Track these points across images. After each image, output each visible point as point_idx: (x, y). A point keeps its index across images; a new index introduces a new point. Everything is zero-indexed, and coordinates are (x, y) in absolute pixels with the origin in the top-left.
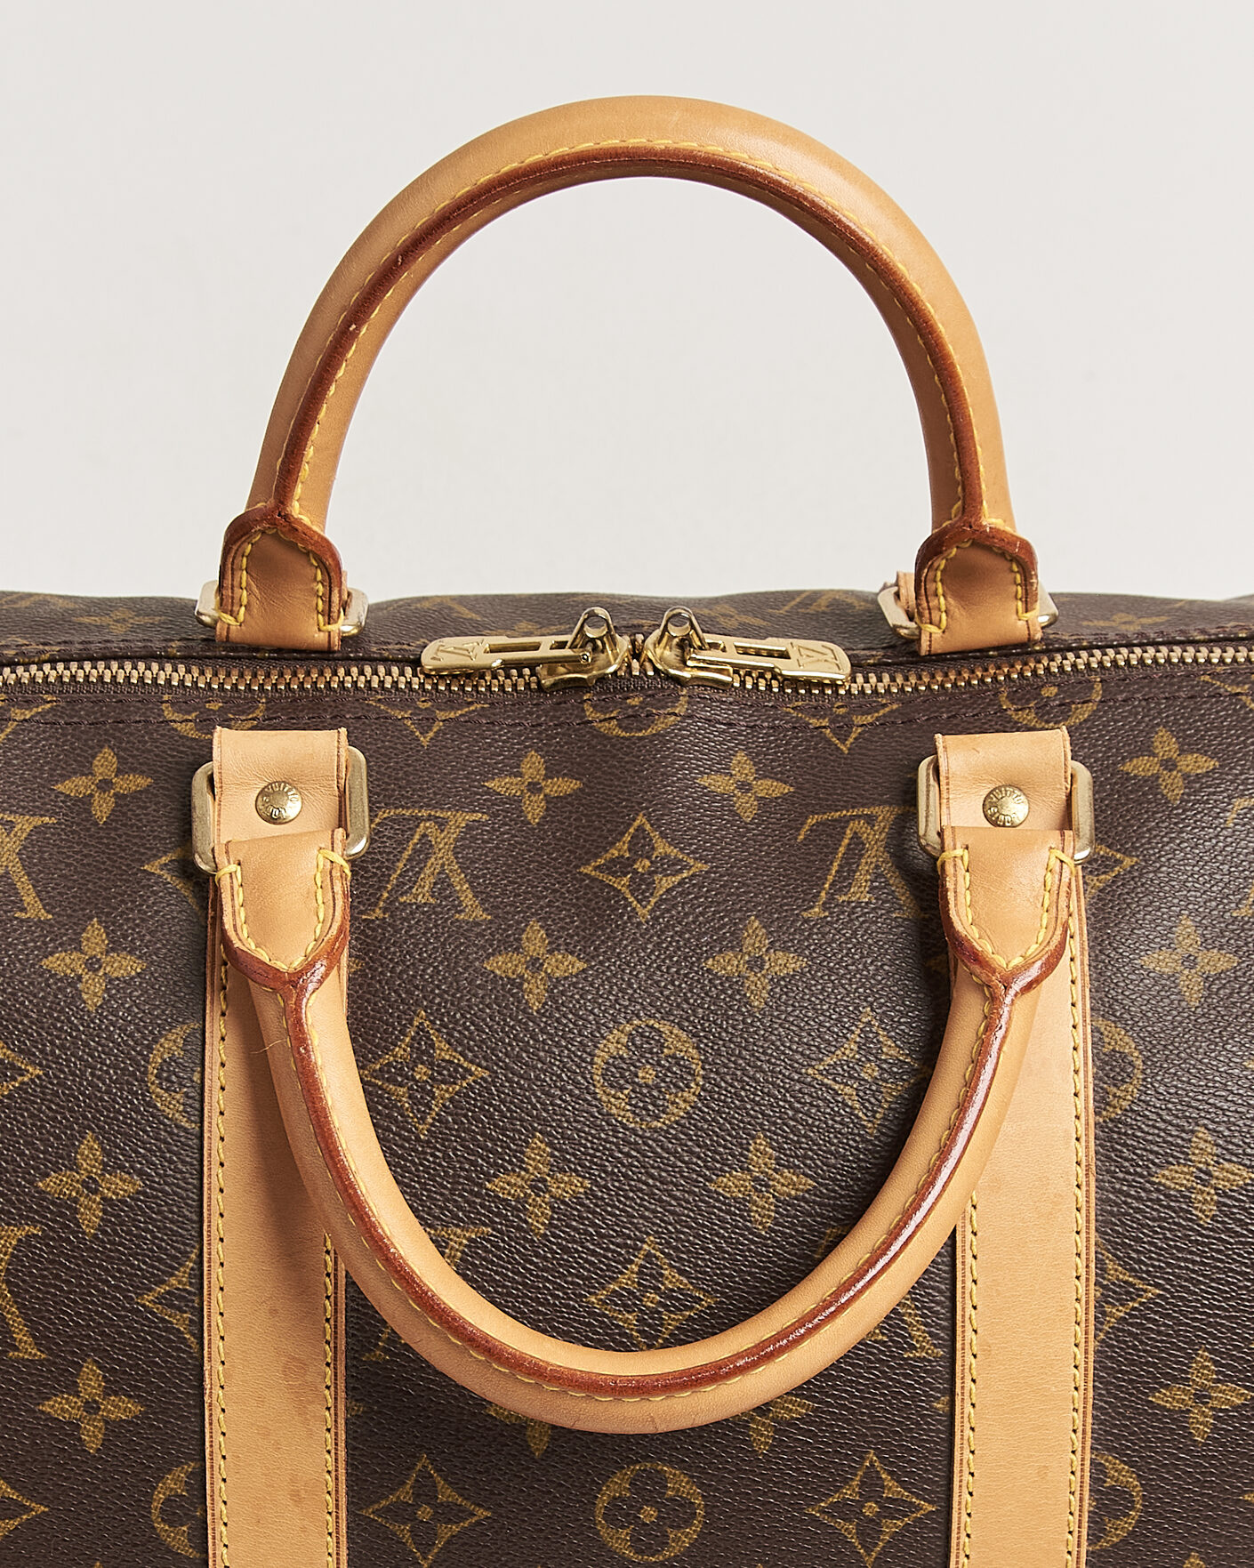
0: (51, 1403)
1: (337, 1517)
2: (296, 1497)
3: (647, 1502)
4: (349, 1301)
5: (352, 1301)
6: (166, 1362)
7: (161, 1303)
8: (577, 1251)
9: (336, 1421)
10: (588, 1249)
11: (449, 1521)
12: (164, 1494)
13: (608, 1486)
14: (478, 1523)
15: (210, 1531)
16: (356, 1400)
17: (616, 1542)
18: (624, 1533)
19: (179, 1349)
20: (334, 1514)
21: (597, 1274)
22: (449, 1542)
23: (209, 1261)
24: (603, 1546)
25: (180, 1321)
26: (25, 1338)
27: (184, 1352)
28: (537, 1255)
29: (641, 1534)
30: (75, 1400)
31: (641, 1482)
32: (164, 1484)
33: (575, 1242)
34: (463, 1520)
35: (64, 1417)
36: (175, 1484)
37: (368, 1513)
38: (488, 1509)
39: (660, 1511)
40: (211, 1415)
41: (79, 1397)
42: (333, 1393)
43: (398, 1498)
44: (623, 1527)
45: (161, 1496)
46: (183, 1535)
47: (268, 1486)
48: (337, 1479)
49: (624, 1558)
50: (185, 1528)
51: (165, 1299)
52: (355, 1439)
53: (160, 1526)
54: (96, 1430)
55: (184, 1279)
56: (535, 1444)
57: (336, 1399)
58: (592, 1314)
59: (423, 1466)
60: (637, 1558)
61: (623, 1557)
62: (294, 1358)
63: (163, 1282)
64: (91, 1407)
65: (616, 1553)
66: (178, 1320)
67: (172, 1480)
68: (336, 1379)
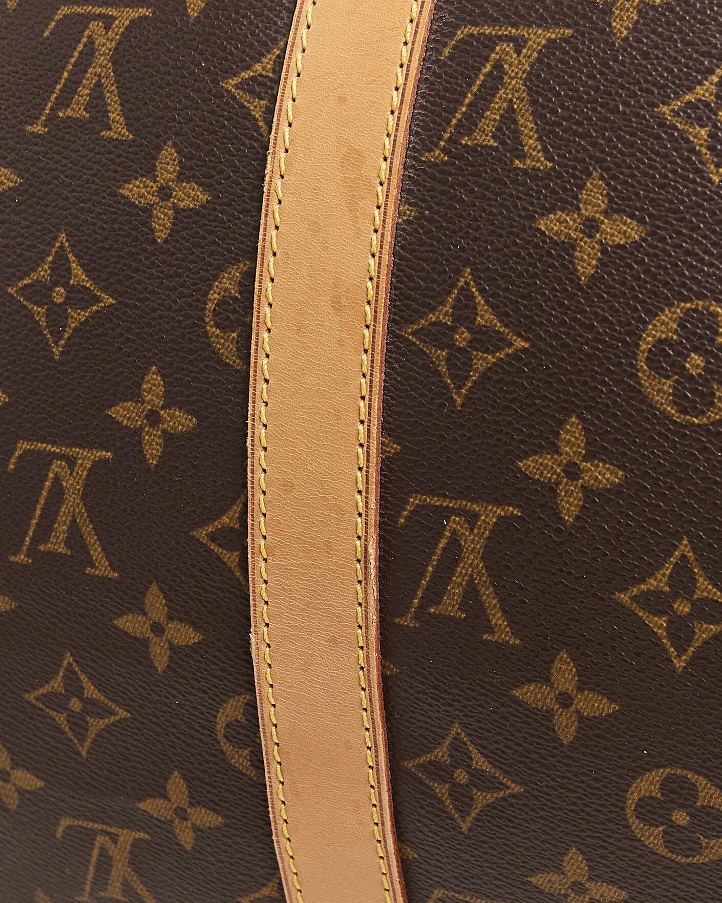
0: (131, 186)
1: (374, 332)
2: (337, 304)
3: (696, 349)
4: (419, 98)
5: (423, 97)
6: (238, 150)
7: (243, 89)
8: (657, 58)
9: (384, 221)
10: (670, 56)
11: (487, 351)
12: (219, 294)
13: (655, 325)
14: (516, 356)
15: (253, 336)
16: (410, 204)
17: (658, 395)
18: (667, 386)
19: (251, 138)
20: (372, 327)
21: (674, 83)
22: (484, 376)
23: (292, 46)
24: (644, 400)
25: (256, 108)
26: (118, 118)
27: (256, 140)
28: (615, 60)
29: (685, 388)
30: (151, 184)
31: (691, 324)
32: (220, 283)
33: (657, 48)
34: (500, 349)
35: (140, 203)
36: (230, 284)
37: (408, 332)
38: (527, 340)
39: (708, 362)
40: (267, 206)
41: (155, 181)
42: (385, 189)
43: (438, 317)
44: (668, 377)
45: (216, 295)
46: (232, 342)
47: (312, 289)
48: (378, 287)
49: (667, 418)
50: (234, 335)
51: (248, 85)
52: (402, 247)
53: (212, 330)
54: (166, 218)
55: (269, 66)
56: (583, 267)
57: (387, 196)
58: (662, 125)
59: (466, 283)
60: (679, 418)
61: (663, 412)
62: (354, 149)
63: (248, 68)
64: (165, 193)
65: (658, 409)
66: (255, 107)
67: (228, 278)
68: (390, 175)
